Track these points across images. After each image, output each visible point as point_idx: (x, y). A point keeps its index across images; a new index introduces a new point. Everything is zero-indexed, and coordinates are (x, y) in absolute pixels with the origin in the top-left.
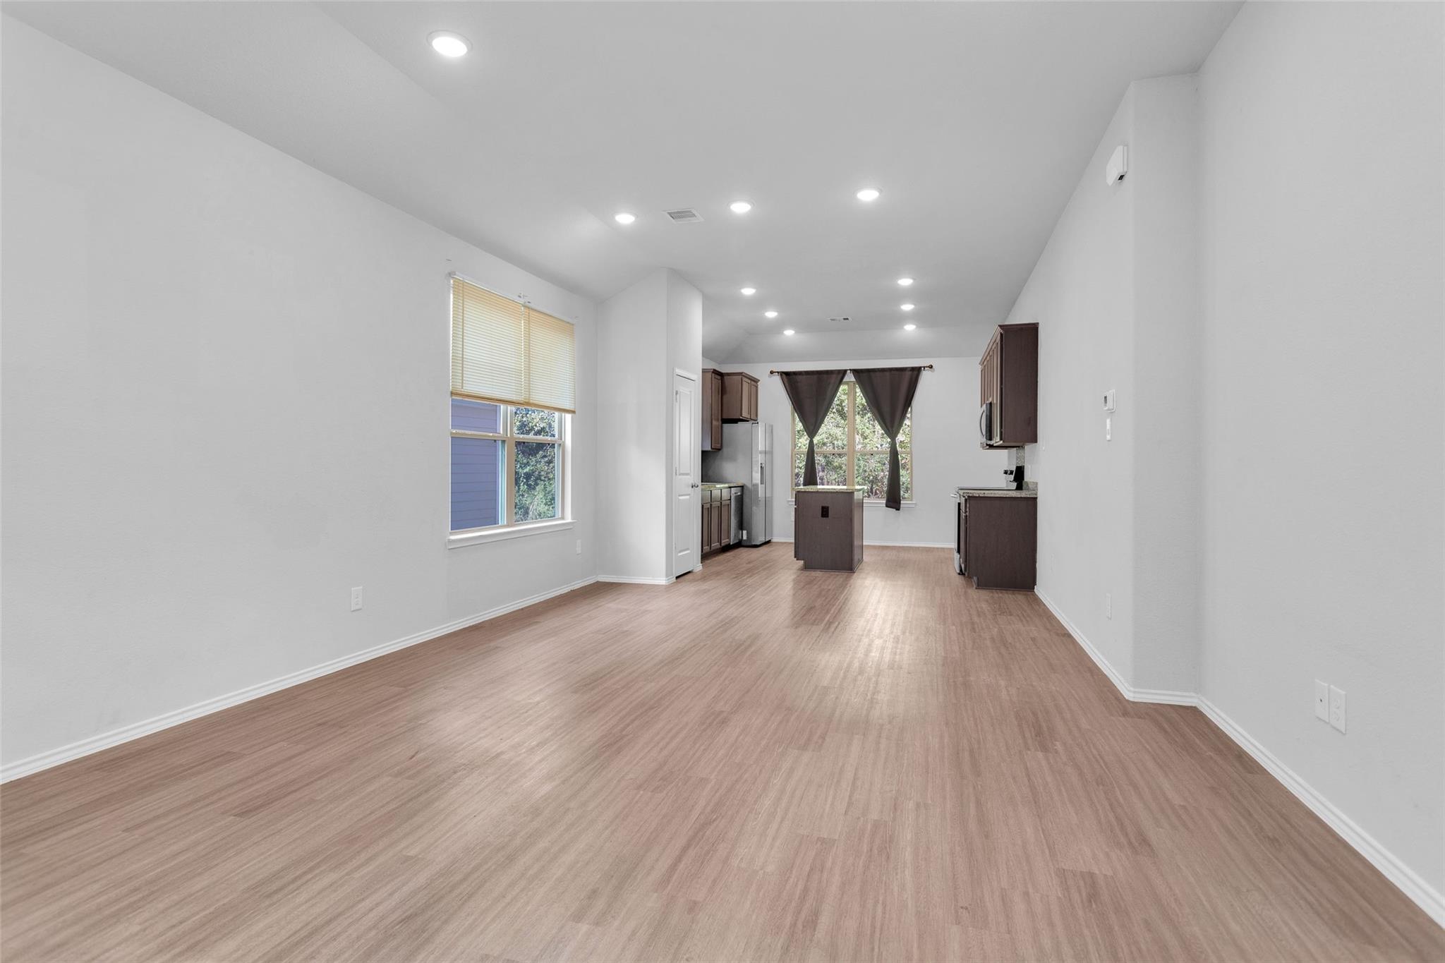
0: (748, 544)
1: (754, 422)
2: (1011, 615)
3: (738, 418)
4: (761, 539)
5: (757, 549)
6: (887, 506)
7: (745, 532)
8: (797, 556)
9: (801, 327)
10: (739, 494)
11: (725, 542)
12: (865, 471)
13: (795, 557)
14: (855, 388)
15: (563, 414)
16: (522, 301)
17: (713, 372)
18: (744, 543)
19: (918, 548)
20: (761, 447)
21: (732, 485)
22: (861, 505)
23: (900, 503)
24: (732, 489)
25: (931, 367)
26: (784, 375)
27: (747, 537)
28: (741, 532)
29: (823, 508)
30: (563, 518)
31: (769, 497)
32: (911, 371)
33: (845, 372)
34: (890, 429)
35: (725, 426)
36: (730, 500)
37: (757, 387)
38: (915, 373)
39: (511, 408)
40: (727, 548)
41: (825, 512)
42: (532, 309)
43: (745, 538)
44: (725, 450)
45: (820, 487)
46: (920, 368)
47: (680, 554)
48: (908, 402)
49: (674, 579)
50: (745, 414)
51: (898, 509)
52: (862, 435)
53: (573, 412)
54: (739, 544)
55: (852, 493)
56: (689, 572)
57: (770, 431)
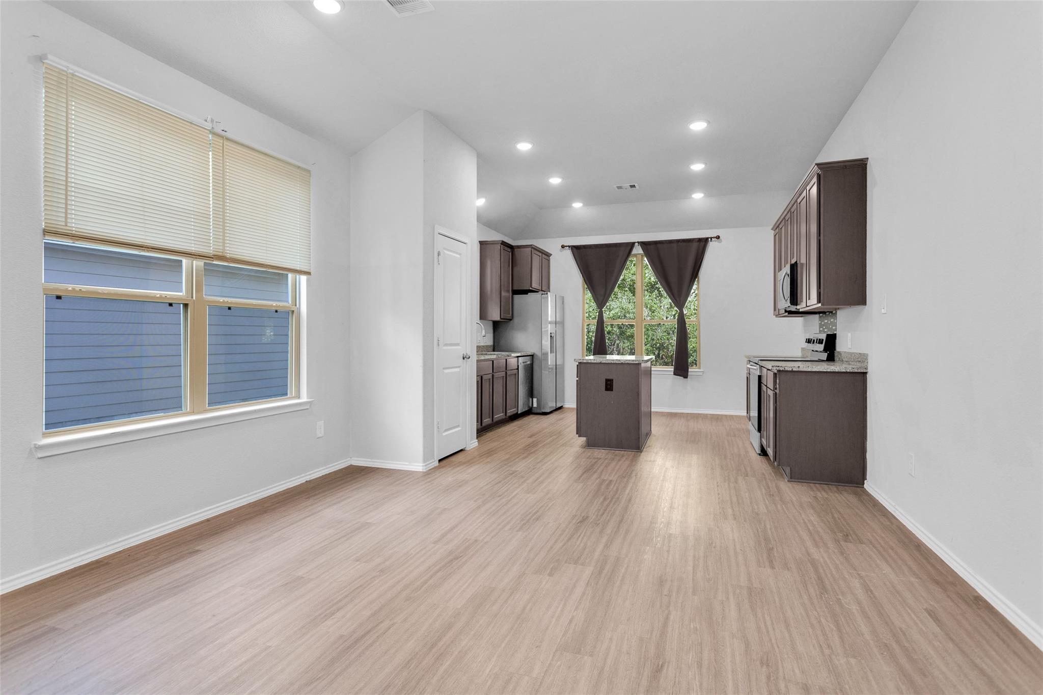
0: (539, 411)
1: (544, 293)
2: (861, 542)
3: (528, 289)
4: (551, 405)
5: (548, 416)
6: (675, 374)
7: (535, 400)
8: (579, 432)
9: (590, 199)
10: (529, 363)
11: (511, 412)
12: (653, 340)
13: (577, 434)
14: (642, 260)
15: (298, 276)
16: (209, 126)
17: (501, 244)
18: (534, 411)
19: (706, 415)
20: (551, 318)
21: (519, 355)
22: (649, 373)
23: (688, 371)
24: (520, 358)
25: (718, 237)
26: (575, 249)
27: (538, 404)
28: (531, 399)
29: (607, 380)
30: (298, 397)
31: (559, 365)
32: (698, 241)
33: (632, 245)
34: (678, 299)
35: (516, 297)
36: (518, 369)
37: (549, 260)
38: (702, 244)
39: (198, 264)
40: (516, 417)
41: (609, 385)
42: (228, 139)
43: (535, 405)
44: (516, 320)
45: (609, 357)
46: (707, 239)
47: (444, 434)
48: (695, 274)
49: (436, 463)
50: (535, 285)
51: (686, 376)
52: (650, 309)
53: (308, 273)
54: (529, 412)
55: (639, 364)
56: (461, 450)
57: (561, 303)
